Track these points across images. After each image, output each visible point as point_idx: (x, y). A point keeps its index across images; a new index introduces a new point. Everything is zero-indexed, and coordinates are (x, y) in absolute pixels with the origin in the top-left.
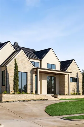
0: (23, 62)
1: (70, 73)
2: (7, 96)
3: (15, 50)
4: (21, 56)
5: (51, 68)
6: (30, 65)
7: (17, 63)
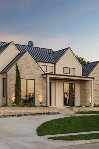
0: (29, 67)
1: (93, 78)
2: (4, 110)
3: (20, 53)
4: (26, 60)
5: (69, 74)
6: (38, 70)
7: (19, 68)
